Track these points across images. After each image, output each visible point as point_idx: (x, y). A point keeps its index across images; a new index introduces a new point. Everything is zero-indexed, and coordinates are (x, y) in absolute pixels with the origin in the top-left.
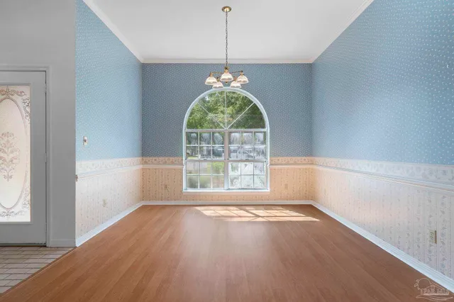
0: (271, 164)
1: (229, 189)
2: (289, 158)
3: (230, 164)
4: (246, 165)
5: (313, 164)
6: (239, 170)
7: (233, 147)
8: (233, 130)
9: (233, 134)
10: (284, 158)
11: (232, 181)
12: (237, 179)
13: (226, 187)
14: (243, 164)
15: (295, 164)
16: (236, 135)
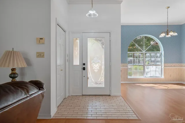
0: (164, 67)
1: (145, 77)
2: (172, 64)
3: (146, 66)
4: (153, 67)
5: (182, 66)
6: (150, 68)
7: (147, 59)
8: (147, 52)
9: (147, 54)
10: (169, 64)
11: (147, 74)
12: (149, 72)
13: (144, 76)
14: (151, 66)
15: (174, 66)
16: (148, 54)
